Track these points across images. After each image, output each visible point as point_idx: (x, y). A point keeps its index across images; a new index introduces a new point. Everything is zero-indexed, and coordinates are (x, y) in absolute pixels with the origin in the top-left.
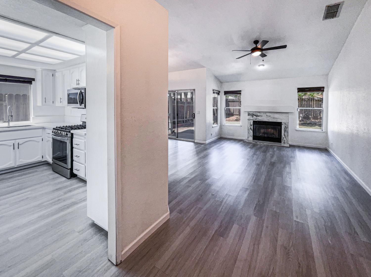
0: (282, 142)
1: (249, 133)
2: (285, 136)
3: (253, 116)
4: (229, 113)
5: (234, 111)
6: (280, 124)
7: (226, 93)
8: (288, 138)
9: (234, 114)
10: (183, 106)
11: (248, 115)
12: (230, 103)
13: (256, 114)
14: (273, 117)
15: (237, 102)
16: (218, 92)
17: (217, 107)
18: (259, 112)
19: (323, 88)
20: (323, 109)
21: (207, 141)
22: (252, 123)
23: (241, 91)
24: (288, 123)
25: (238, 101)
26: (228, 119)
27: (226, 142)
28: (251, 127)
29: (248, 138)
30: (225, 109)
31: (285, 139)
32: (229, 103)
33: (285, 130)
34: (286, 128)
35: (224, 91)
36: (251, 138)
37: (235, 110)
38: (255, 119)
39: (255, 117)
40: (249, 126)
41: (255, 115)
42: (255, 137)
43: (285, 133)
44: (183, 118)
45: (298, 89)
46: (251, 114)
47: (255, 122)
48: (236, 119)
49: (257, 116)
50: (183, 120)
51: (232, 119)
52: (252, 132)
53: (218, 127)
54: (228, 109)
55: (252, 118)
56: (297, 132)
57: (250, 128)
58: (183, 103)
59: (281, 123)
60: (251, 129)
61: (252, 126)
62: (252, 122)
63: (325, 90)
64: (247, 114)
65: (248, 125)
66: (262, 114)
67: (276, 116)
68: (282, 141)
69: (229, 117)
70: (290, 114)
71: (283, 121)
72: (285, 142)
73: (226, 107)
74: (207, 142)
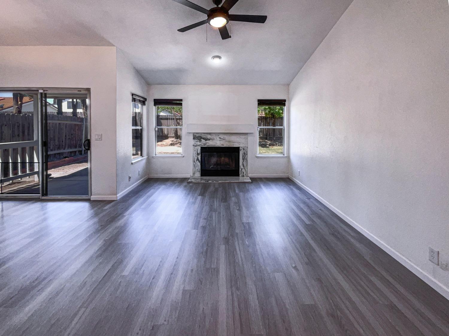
0: (240, 176)
1: (196, 166)
2: (244, 166)
3: (201, 141)
4: (161, 135)
5: (168, 131)
6: (237, 150)
7: (157, 102)
8: (247, 169)
9: (169, 136)
10: (81, 125)
11: (194, 139)
12: (163, 121)
13: (205, 137)
14: (229, 140)
15: (172, 120)
16: (142, 99)
17: (141, 126)
18: (210, 134)
19: (285, 101)
20: (284, 127)
21: (118, 195)
22: (199, 151)
23: (181, 100)
24: (247, 148)
25: (174, 118)
26: (160, 143)
27: (159, 188)
28: (198, 158)
29: (194, 174)
30: (157, 129)
31: (243, 170)
32: (161, 120)
33: (244, 157)
34: (245, 154)
35: (154, 100)
36: (198, 175)
37: (170, 131)
38: (204, 144)
39: (204, 141)
40: (195, 155)
41: (204, 139)
42: (204, 172)
43: (243, 161)
44: (80, 147)
45: (259, 100)
46: (198, 137)
47: (204, 150)
48: (171, 142)
49: (206, 139)
50: (81, 149)
51: (165, 143)
52: (199, 164)
53: (144, 161)
54: (160, 129)
55: (199, 143)
56: (258, 159)
57: (196, 158)
58: (79, 120)
59: (239, 148)
60: (199, 160)
61: (200, 155)
62: (199, 148)
63: (286, 103)
64: (192, 137)
65: (193, 154)
66: (213, 137)
67: (233, 138)
68: (240, 173)
69: (161, 141)
70: (249, 134)
71: (241, 146)
72: (244, 175)
73: (157, 126)
74: (120, 195)
